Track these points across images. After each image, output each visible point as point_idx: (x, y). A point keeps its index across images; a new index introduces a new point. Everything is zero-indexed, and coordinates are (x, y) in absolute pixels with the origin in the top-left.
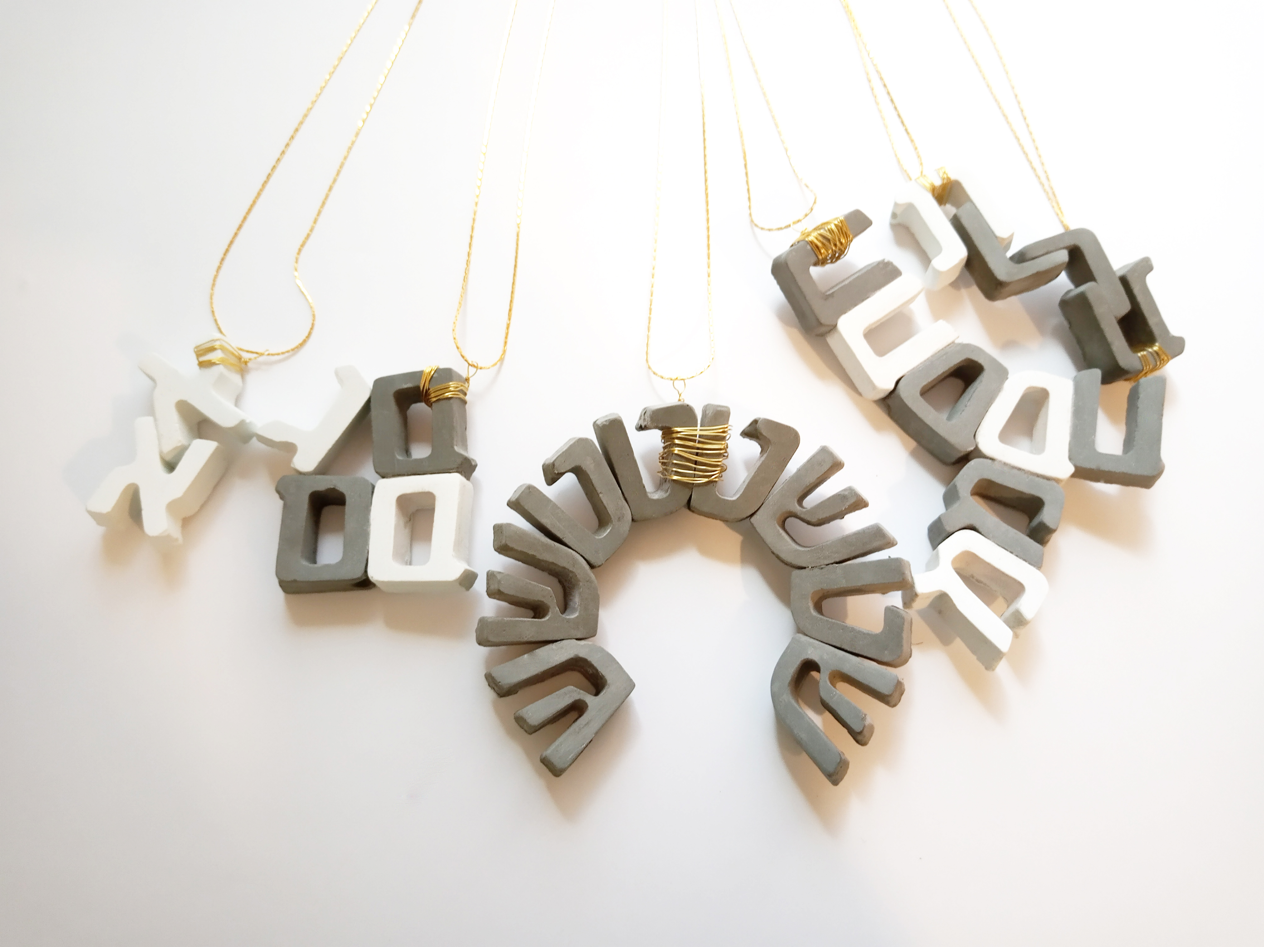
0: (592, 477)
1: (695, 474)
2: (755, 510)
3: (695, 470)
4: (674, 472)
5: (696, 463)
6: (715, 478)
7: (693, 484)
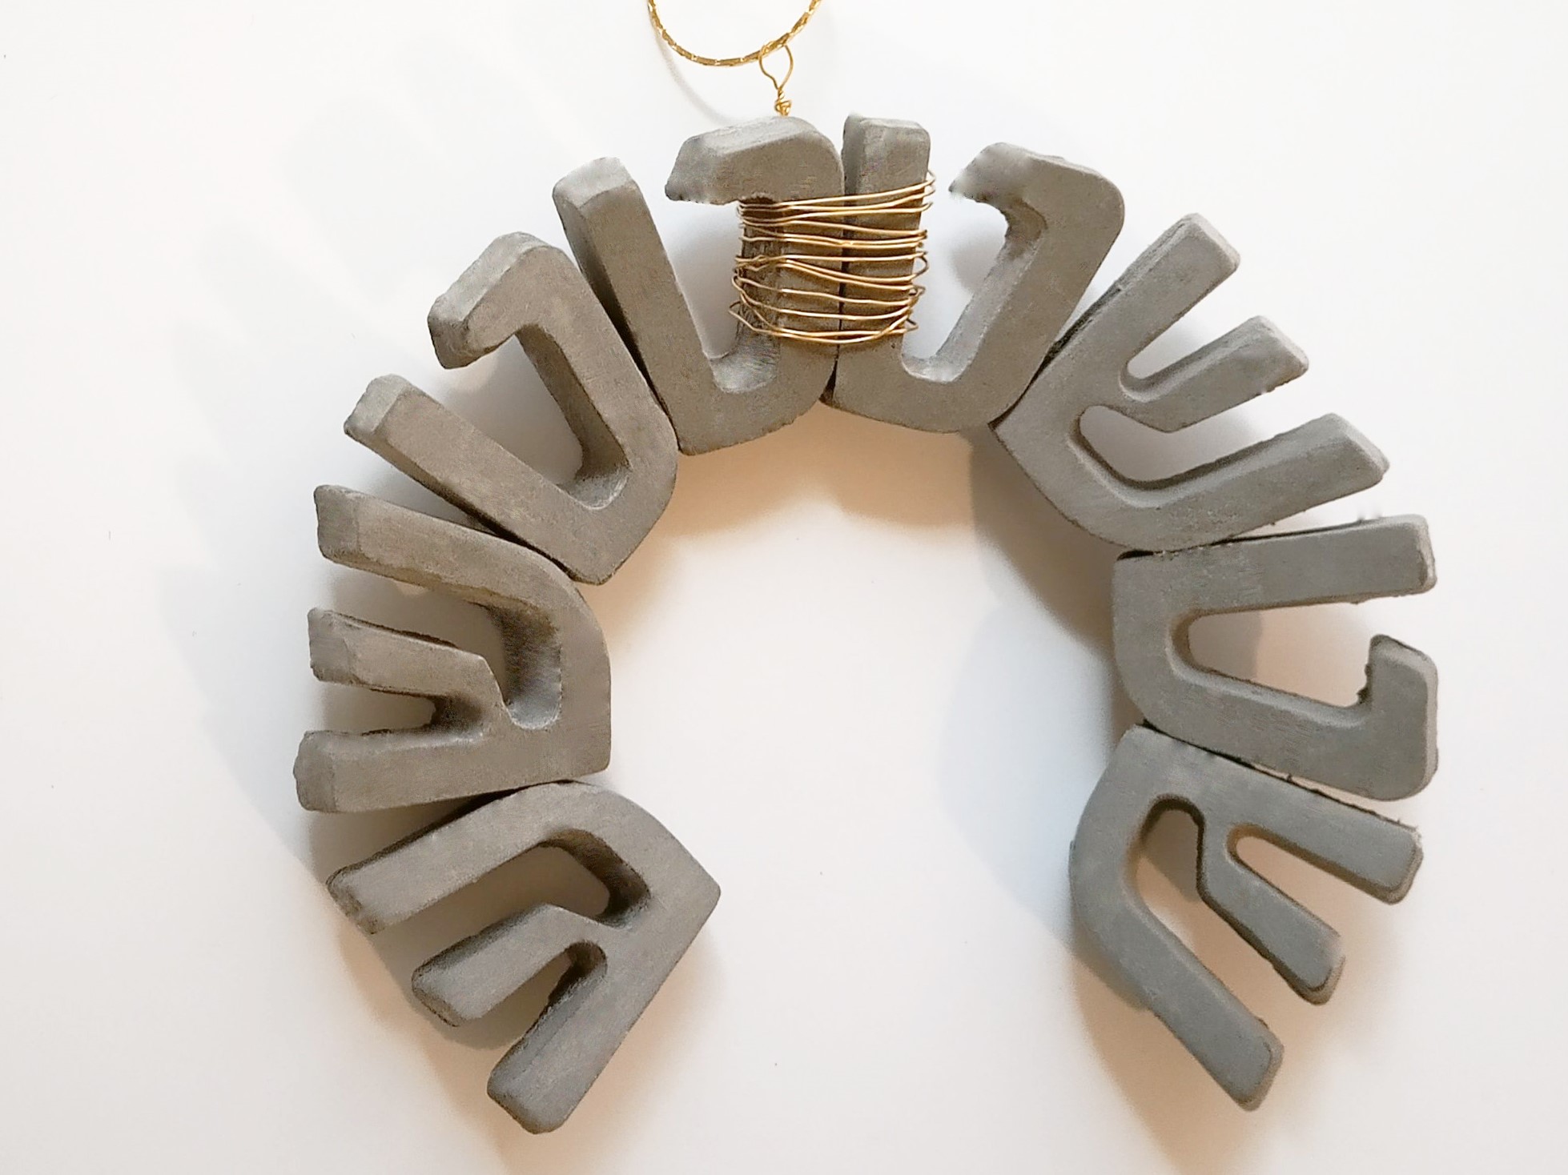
0: (567, 351)
1: (841, 320)
2: (1010, 405)
3: (841, 309)
4: (785, 319)
5: (843, 290)
6: (897, 328)
7: (838, 346)
